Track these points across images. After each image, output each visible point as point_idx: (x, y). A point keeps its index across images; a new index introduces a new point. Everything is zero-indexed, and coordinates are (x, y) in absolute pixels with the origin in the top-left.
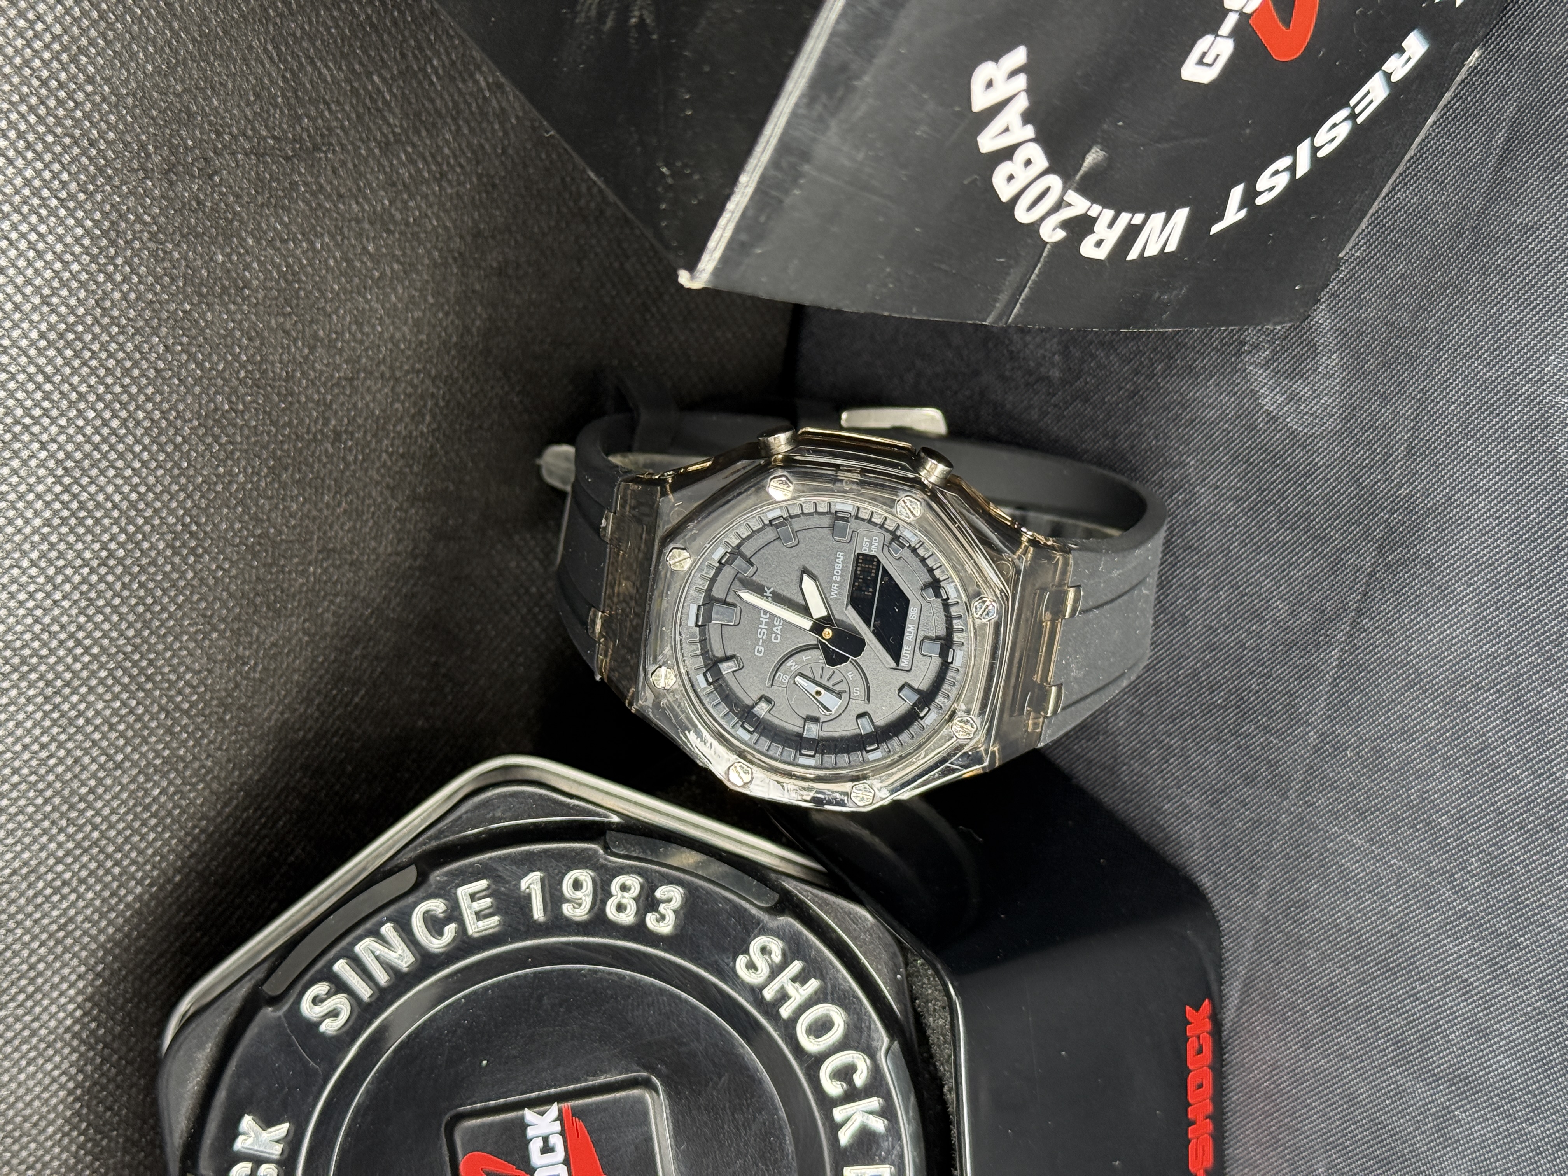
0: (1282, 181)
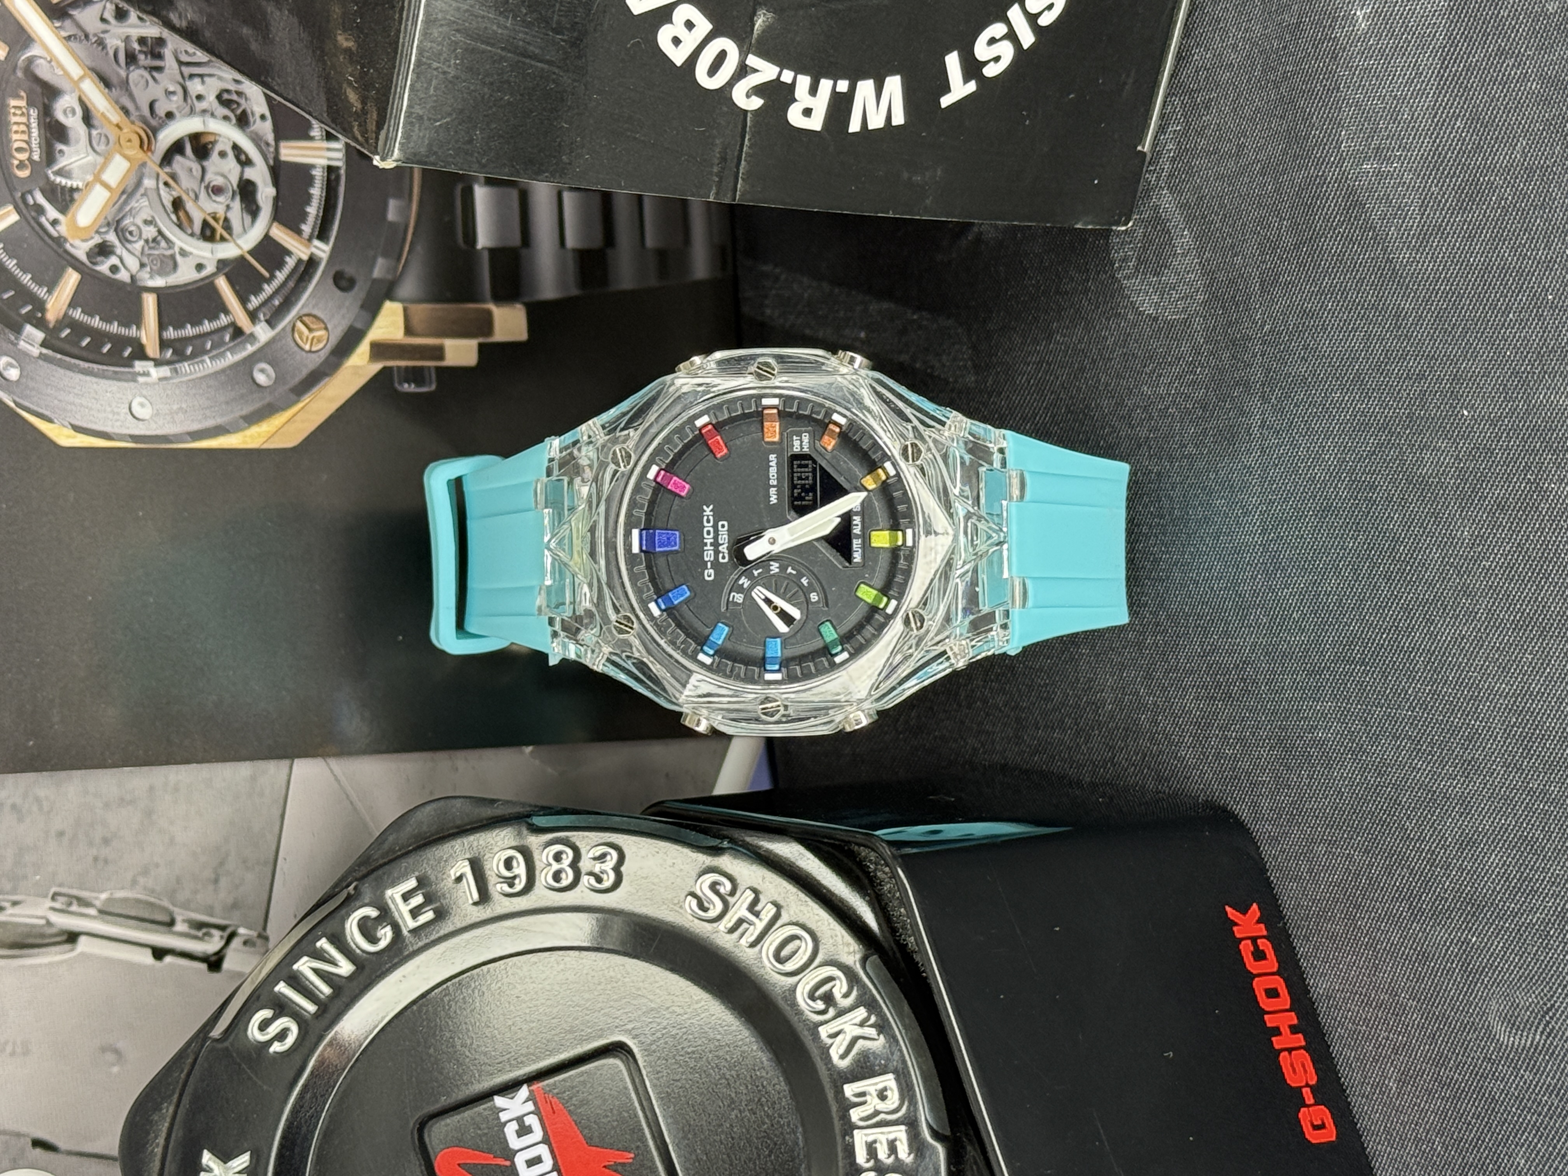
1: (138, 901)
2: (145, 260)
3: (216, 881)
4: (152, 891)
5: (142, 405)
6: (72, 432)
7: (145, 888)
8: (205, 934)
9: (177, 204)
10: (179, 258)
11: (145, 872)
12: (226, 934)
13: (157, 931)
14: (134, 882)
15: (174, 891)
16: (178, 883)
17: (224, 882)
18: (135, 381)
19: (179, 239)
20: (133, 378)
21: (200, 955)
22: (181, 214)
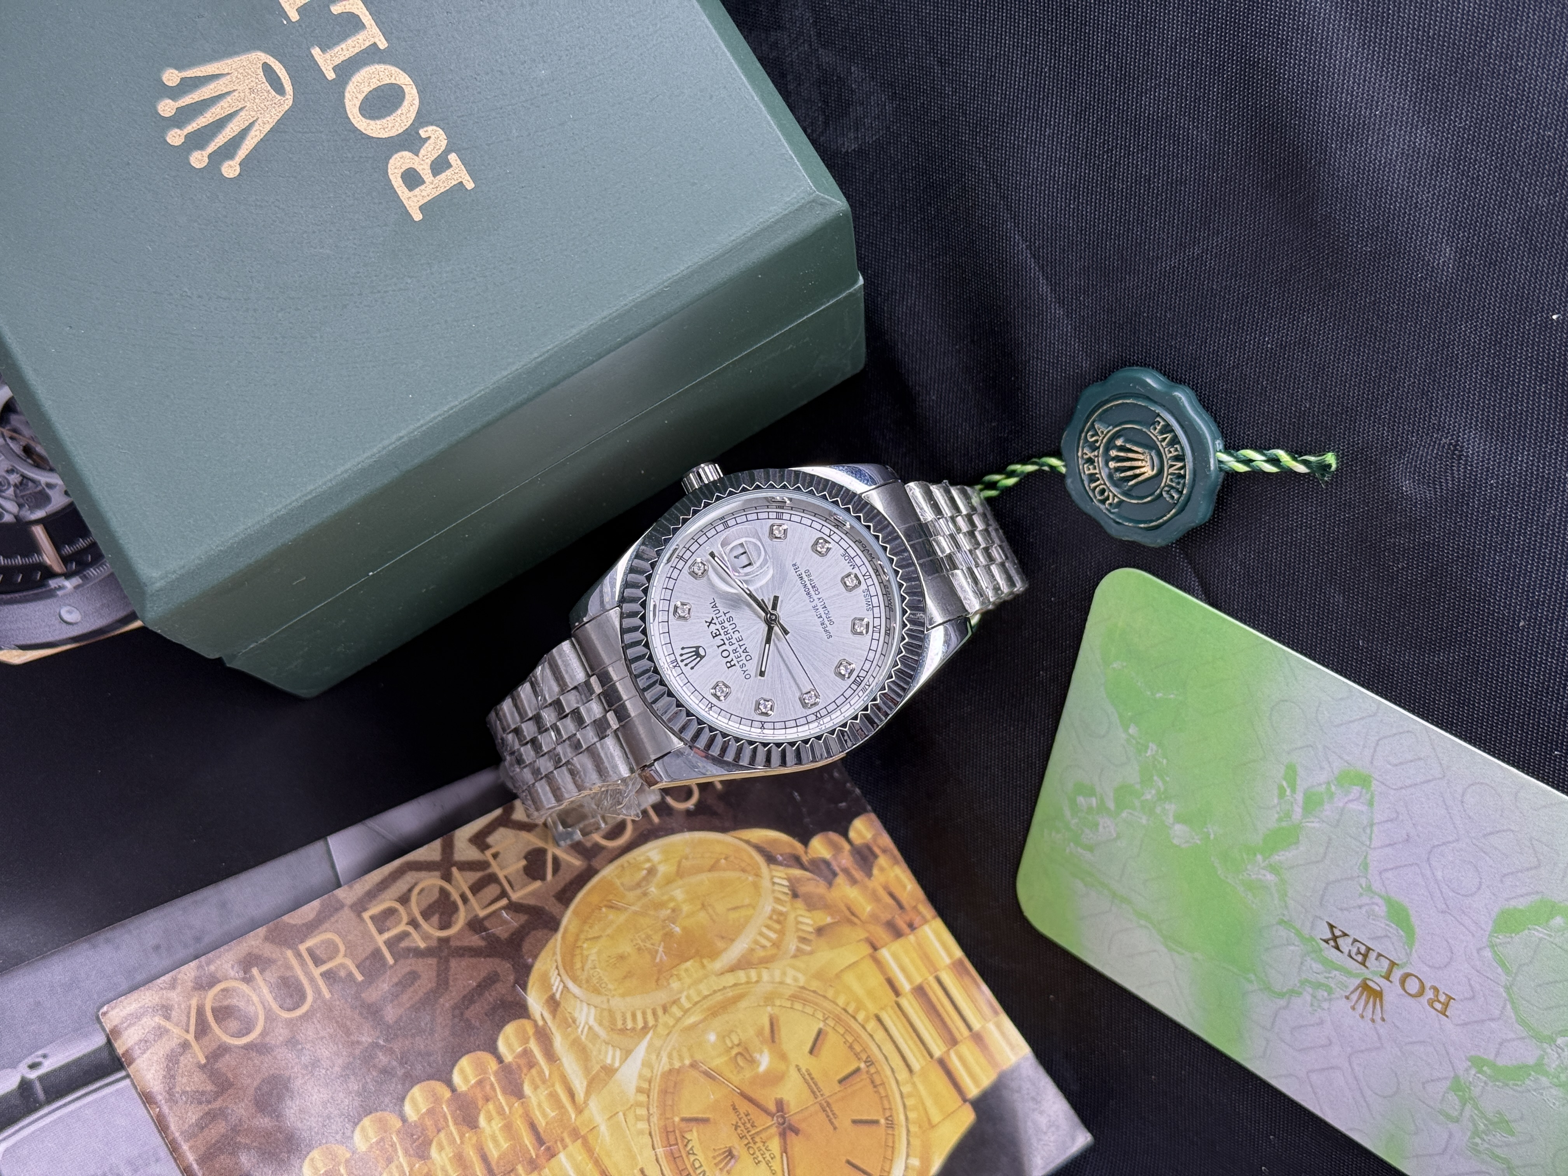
2: (21, 501)
5: (69, 612)
6: (21, 651)
9: (28, 451)
10: (48, 491)
18: (56, 596)
19: (41, 476)
20: (51, 594)
22: (34, 457)
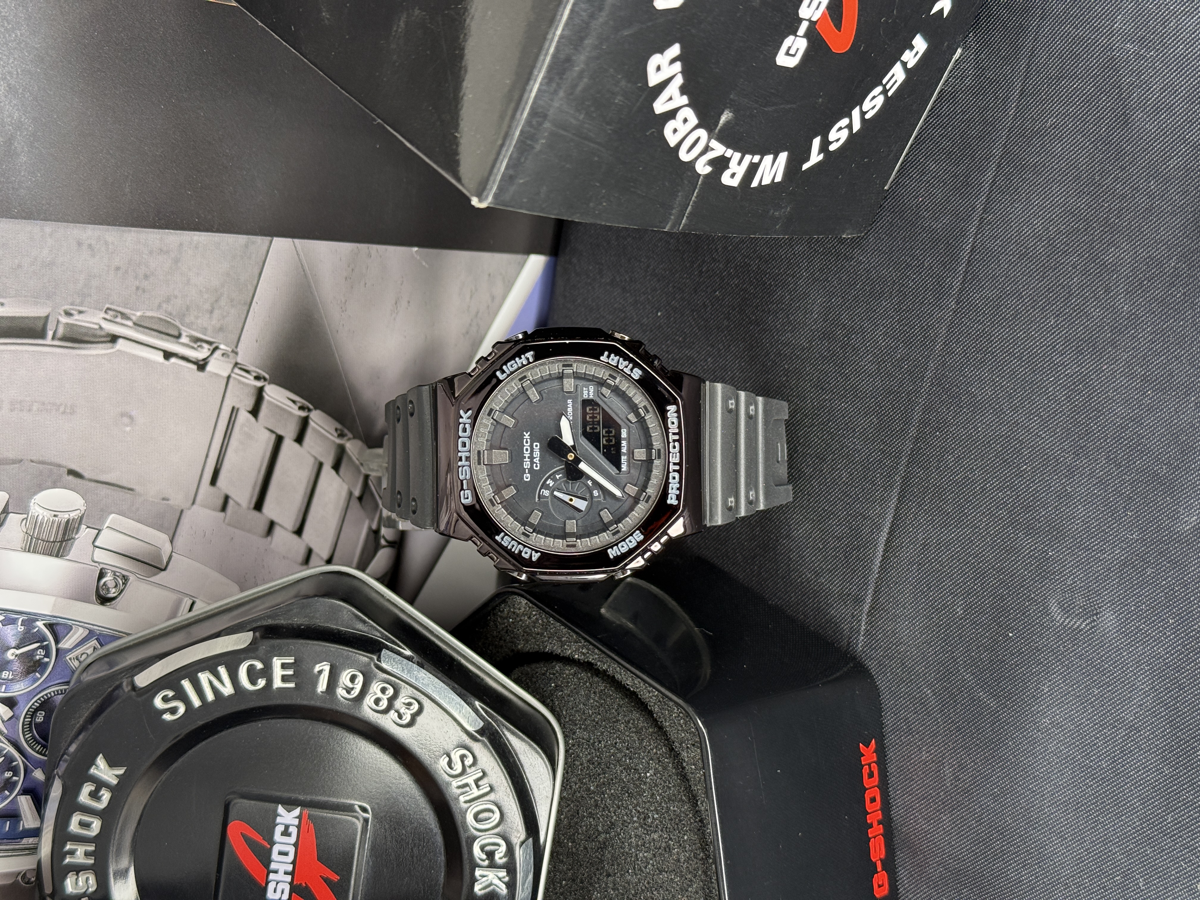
0: (844, 135)
1: (160, 319)
3: (211, 312)
4: (171, 314)
7: (166, 311)
8: (199, 346)
11: (168, 300)
12: (212, 348)
13: (168, 341)
14: (160, 306)
15: (184, 315)
16: (187, 310)
17: (217, 312)
21: (194, 360)
